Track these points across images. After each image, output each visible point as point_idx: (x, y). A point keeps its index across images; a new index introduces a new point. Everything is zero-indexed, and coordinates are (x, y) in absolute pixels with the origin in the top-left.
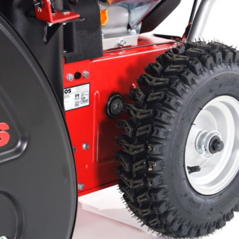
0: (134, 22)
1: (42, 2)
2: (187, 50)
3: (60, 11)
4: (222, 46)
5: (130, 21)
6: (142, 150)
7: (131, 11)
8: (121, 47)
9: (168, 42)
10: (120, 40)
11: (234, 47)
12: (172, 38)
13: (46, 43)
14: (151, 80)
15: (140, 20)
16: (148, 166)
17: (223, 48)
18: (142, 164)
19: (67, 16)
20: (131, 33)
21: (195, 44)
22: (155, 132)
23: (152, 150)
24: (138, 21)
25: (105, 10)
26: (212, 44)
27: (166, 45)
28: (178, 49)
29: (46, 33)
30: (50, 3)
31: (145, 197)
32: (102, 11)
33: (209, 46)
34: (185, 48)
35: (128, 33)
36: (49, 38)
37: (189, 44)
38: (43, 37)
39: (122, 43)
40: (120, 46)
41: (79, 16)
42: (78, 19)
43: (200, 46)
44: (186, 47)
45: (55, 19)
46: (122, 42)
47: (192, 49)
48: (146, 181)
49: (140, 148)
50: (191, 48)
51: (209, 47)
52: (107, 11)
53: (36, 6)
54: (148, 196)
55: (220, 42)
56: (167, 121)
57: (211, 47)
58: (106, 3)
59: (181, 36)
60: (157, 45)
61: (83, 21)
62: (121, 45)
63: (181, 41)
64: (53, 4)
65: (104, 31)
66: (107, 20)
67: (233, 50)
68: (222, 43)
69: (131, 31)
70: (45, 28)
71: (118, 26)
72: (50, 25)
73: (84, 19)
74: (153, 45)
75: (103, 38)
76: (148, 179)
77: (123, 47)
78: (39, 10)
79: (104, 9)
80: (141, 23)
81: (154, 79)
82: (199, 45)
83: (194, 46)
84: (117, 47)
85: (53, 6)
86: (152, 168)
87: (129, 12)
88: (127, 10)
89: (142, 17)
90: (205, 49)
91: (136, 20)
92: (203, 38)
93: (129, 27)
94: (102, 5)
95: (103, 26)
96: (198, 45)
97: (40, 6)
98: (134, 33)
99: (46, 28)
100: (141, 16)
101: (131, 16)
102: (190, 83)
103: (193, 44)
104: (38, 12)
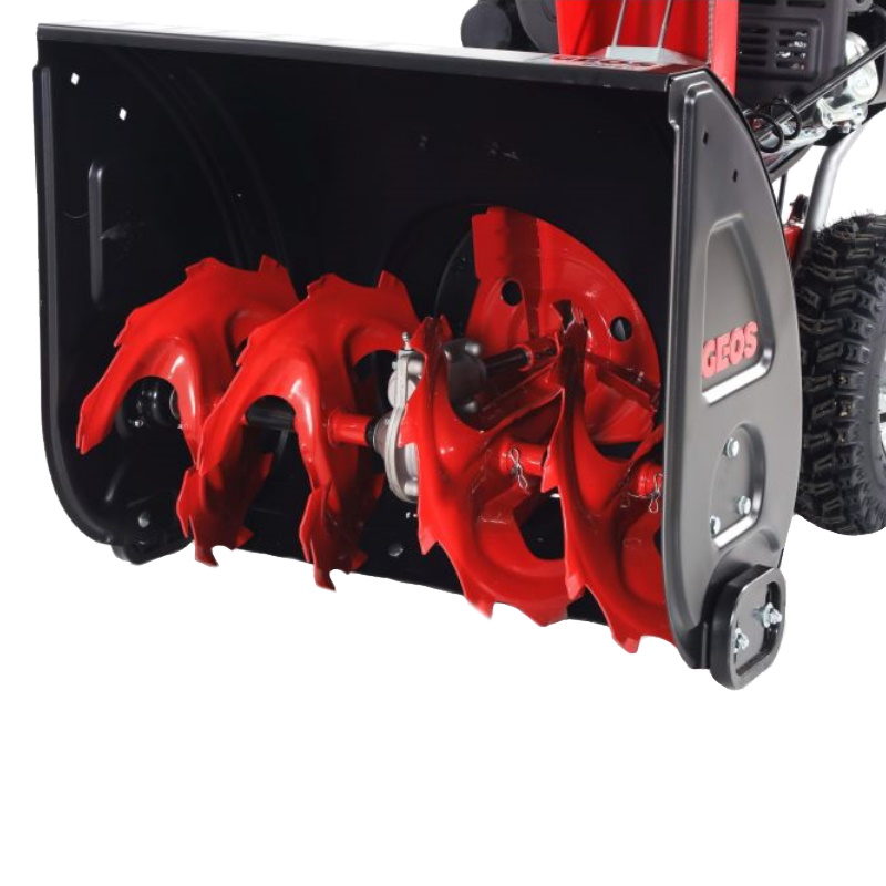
6: (830, 383)
14: (827, 274)
16: (839, 410)
18: (830, 407)
22: (850, 354)
23: (847, 383)
31: (830, 461)
48: (835, 436)
49: (826, 381)
54: (835, 460)
56: (864, 336)
76: (839, 431)
81: (833, 272)
86: (848, 411)
102: (878, 291)
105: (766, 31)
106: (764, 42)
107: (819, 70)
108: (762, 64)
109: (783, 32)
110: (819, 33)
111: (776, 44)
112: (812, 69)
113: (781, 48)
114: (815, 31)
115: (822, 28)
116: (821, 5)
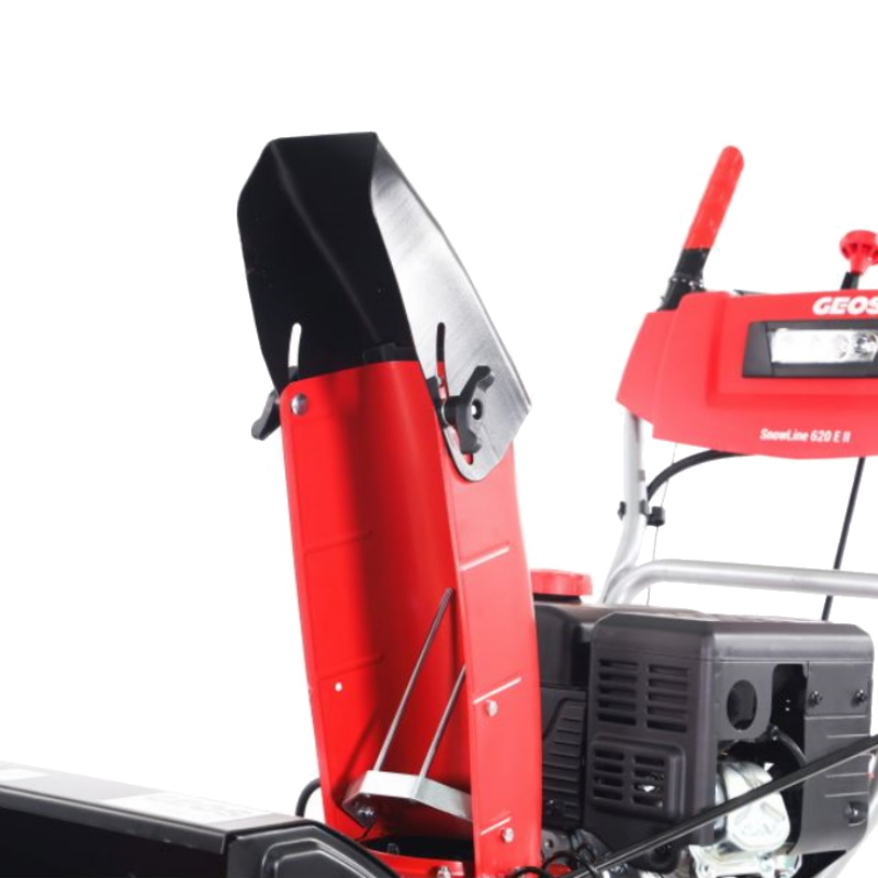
105: (621, 757)
106: (619, 770)
107: (682, 810)
108: (618, 796)
109: (639, 759)
110: (680, 764)
111: (633, 774)
112: (672, 807)
113: (639, 779)
114: (674, 760)
115: (684, 758)
116: (682, 729)
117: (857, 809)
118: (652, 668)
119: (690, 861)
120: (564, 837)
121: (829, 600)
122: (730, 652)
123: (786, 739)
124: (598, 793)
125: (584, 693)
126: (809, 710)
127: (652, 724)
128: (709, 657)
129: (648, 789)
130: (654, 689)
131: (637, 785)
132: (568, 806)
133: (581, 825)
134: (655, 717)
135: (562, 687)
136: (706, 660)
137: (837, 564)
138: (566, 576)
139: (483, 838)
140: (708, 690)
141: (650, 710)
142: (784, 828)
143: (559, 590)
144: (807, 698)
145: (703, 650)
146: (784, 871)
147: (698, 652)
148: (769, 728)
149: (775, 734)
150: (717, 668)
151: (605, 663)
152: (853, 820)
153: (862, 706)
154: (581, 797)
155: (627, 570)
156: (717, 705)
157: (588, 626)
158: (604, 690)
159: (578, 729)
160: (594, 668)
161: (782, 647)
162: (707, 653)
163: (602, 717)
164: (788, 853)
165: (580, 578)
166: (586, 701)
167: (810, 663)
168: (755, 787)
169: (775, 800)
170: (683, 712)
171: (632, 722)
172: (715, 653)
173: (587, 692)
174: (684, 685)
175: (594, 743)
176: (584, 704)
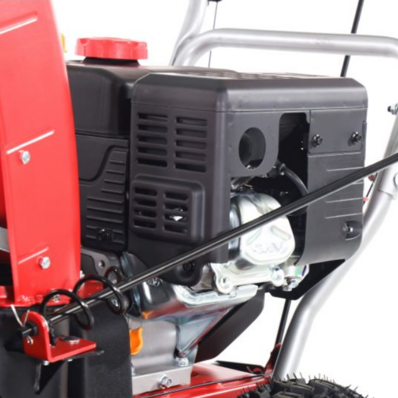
0: (186, 345)
1: (35, 328)
2: (274, 396)
3: (63, 338)
4: (333, 388)
5: (179, 343)
7: (180, 327)
8: (164, 388)
9: (241, 378)
10: (162, 377)
11: (352, 388)
12: (248, 368)
13: (38, 393)
15: (195, 342)
17: (335, 391)
19: (76, 347)
20: (181, 364)
21: (288, 384)
24: (192, 343)
25: (138, 329)
26: (315, 384)
27: (238, 382)
28: (259, 393)
29: (39, 376)
30: (48, 329)
32: (133, 331)
33: (310, 387)
34: (270, 391)
35: (175, 365)
36: (43, 384)
37: (278, 384)
38: (33, 383)
39: (165, 383)
40: (161, 386)
41: (94, 346)
42: (93, 353)
43: (296, 389)
44: (271, 388)
45: (54, 354)
46: (164, 380)
47: (282, 394)
50: (281, 392)
51: (311, 389)
52: (140, 331)
53: (25, 334)
55: (329, 380)
57: (313, 389)
58: (140, 317)
59: (264, 365)
60: (224, 382)
61: (102, 355)
62: (164, 386)
63: (264, 375)
64: (53, 330)
65: (135, 363)
66: (140, 347)
67: (352, 393)
68: (332, 382)
69: (180, 360)
70: (37, 368)
71: (159, 352)
72: (46, 363)
73: (103, 352)
74: (216, 383)
75: (133, 374)
77: (167, 389)
78: (28, 342)
79: (137, 327)
80: (197, 346)
82: (295, 386)
83: (286, 389)
84: (156, 388)
85: (52, 333)
87: (178, 329)
88: (173, 326)
89: (198, 337)
90: (304, 394)
91: (189, 341)
92: (300, 374)
93: (177, 353)
94: (133, 320)
95: (133, 355)
96: (292, 386)
97: (32, 334)
98: (185, 363)
99: (39, 368)
100: (198, 335)
101: (180, 334)
103: (284, 384)
104: (28, 344)
105: (154, 193)
106: (153, 203)
107: (202, 234)
108: (153, 225)
109: (169, 194)
110: (200, 198)
111: (164, 207)
112: (194, 233)
113: (169, 211)
114: (195, 195)
115: (204, 193)
116: (202, 169)
117: (353, 227)
118: (179, 120)
119: (212, 274)
120: (114, 258)
121: (347, 59)
122: (241, 105)
123: (291, 174)
124: (138, 222)
125: (127, 141)
126: (311, 150)
127: (179, 166)
128: (223, 109)
129: (177, 218)
130: (180, 137)
131: (168, 216)
132: (115, 233)
133: (126, 248)
134: (182, 160)
135: (111, 136)
136: (221, 112)
137: (354, 30)
138: (124, 43)
139: (20, 267)
140: (223, 136)
141: (178, 154)
142: (290, 244)
143: (119, 55)
144: (310, 140)
145: (218, 103)
146: (294, 278)
147: (214, 105)
148: (278, 166)
149: (283, 170)
150: (230, 118)
151: (142, 116)
152: (349, 235)
153: (358, 144)
154: (126, 226)
155: (191, 38)
156: (230, 149)
157: (131, 85)
158: (142, 138)
159: (122, 170)
160: (134, 120)
161: (287, 99)
162: (221, 106)
163: (141, 161)
164: (295, 264)
165: (135, 44)
166: (129, 147)
167: (312, 111)
168: (265, 213)
169: (283, 224)
170: (203, 155)
171: (163, 164)
172: (228, 106)
173: (129, 139)
174: (203, 133)
175: (134, 182)
176: (127, 150)
